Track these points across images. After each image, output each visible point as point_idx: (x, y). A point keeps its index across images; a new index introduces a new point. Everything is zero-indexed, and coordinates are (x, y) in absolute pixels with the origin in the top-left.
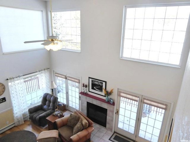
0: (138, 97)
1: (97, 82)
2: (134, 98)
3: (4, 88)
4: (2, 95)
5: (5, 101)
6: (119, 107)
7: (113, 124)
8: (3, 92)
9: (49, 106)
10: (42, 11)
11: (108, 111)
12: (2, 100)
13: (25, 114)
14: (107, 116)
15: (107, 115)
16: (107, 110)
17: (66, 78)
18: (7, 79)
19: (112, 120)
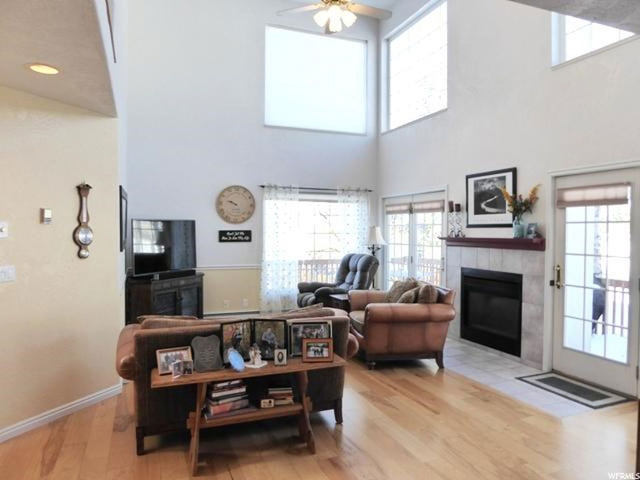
0: (628, 184)
1: (490, 181)
2: (611, 193)
3: (253, 206)
4: (246, 223)
5: (250, 240)
6: (563, 254)
7: (542, 334)
8: (250, 214)
9: (351, 283)
10: (366, 42)
11: (525, 280)
12: (242, 233)
13: (288, 296)
14: (523, 304)
15: (524, 297)
16: (520, 277)
17: (411, 211)
18: (263, 187)
19: (540, 318)
